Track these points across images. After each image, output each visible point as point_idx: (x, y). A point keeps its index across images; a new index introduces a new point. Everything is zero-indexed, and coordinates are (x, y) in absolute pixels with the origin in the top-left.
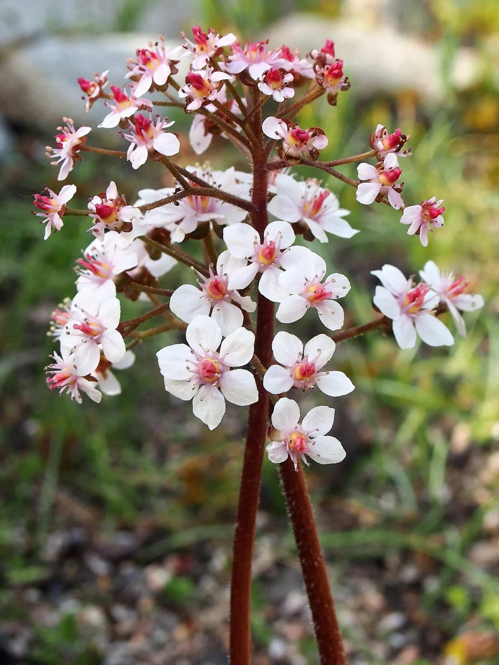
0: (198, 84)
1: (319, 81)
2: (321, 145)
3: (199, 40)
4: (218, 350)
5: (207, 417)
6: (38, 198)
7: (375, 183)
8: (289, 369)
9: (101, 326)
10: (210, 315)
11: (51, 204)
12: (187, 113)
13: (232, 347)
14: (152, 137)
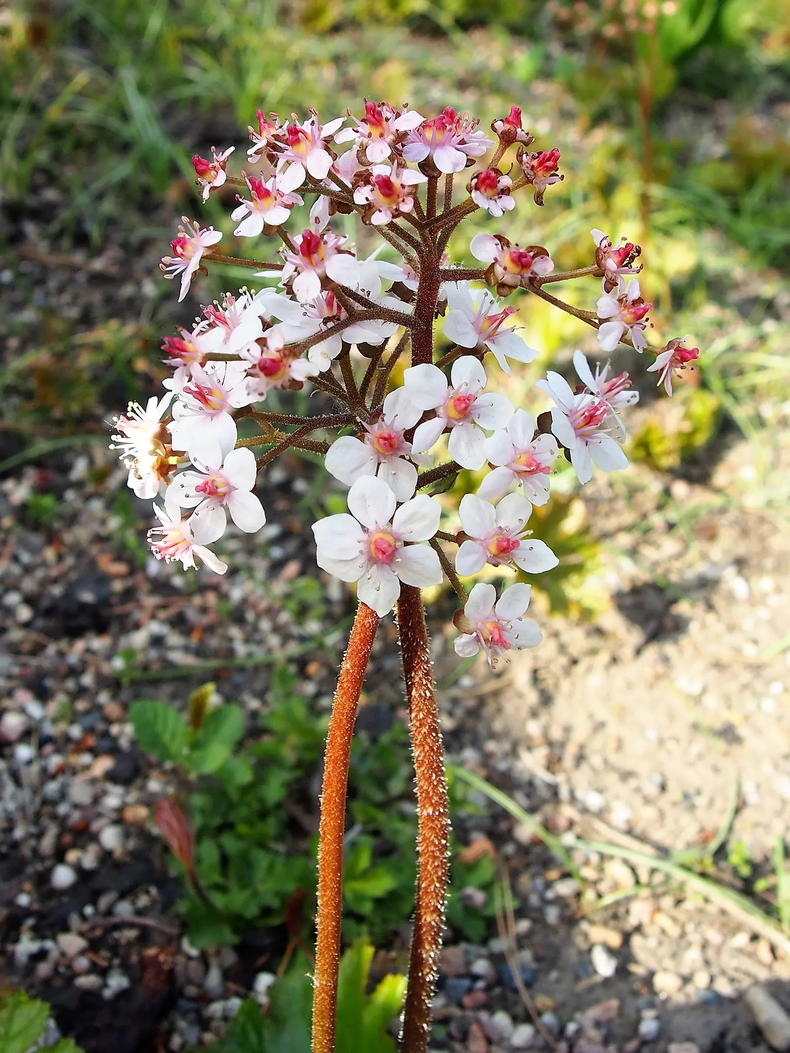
0: (387, 191)
1: (529, 176)
2: (544, 269)
3: (374, 121)
4: (391, 521)
5: (376, 601)
6: (169, 342)
7: (617, 322)
8: (479, 542)
9: (227, 484)
10: (376, 476)
11: (188, 350)
12: (366, 224)
13: (410, 519)
14: (323, 259)
